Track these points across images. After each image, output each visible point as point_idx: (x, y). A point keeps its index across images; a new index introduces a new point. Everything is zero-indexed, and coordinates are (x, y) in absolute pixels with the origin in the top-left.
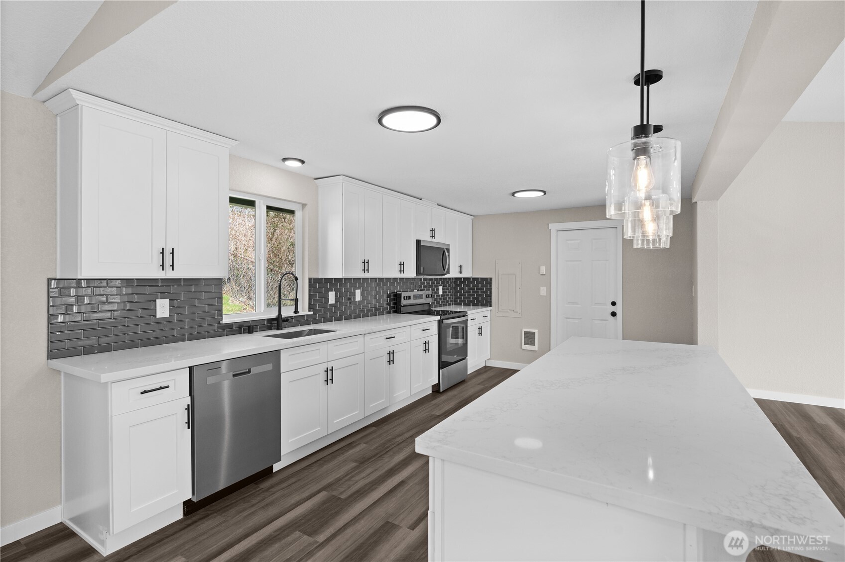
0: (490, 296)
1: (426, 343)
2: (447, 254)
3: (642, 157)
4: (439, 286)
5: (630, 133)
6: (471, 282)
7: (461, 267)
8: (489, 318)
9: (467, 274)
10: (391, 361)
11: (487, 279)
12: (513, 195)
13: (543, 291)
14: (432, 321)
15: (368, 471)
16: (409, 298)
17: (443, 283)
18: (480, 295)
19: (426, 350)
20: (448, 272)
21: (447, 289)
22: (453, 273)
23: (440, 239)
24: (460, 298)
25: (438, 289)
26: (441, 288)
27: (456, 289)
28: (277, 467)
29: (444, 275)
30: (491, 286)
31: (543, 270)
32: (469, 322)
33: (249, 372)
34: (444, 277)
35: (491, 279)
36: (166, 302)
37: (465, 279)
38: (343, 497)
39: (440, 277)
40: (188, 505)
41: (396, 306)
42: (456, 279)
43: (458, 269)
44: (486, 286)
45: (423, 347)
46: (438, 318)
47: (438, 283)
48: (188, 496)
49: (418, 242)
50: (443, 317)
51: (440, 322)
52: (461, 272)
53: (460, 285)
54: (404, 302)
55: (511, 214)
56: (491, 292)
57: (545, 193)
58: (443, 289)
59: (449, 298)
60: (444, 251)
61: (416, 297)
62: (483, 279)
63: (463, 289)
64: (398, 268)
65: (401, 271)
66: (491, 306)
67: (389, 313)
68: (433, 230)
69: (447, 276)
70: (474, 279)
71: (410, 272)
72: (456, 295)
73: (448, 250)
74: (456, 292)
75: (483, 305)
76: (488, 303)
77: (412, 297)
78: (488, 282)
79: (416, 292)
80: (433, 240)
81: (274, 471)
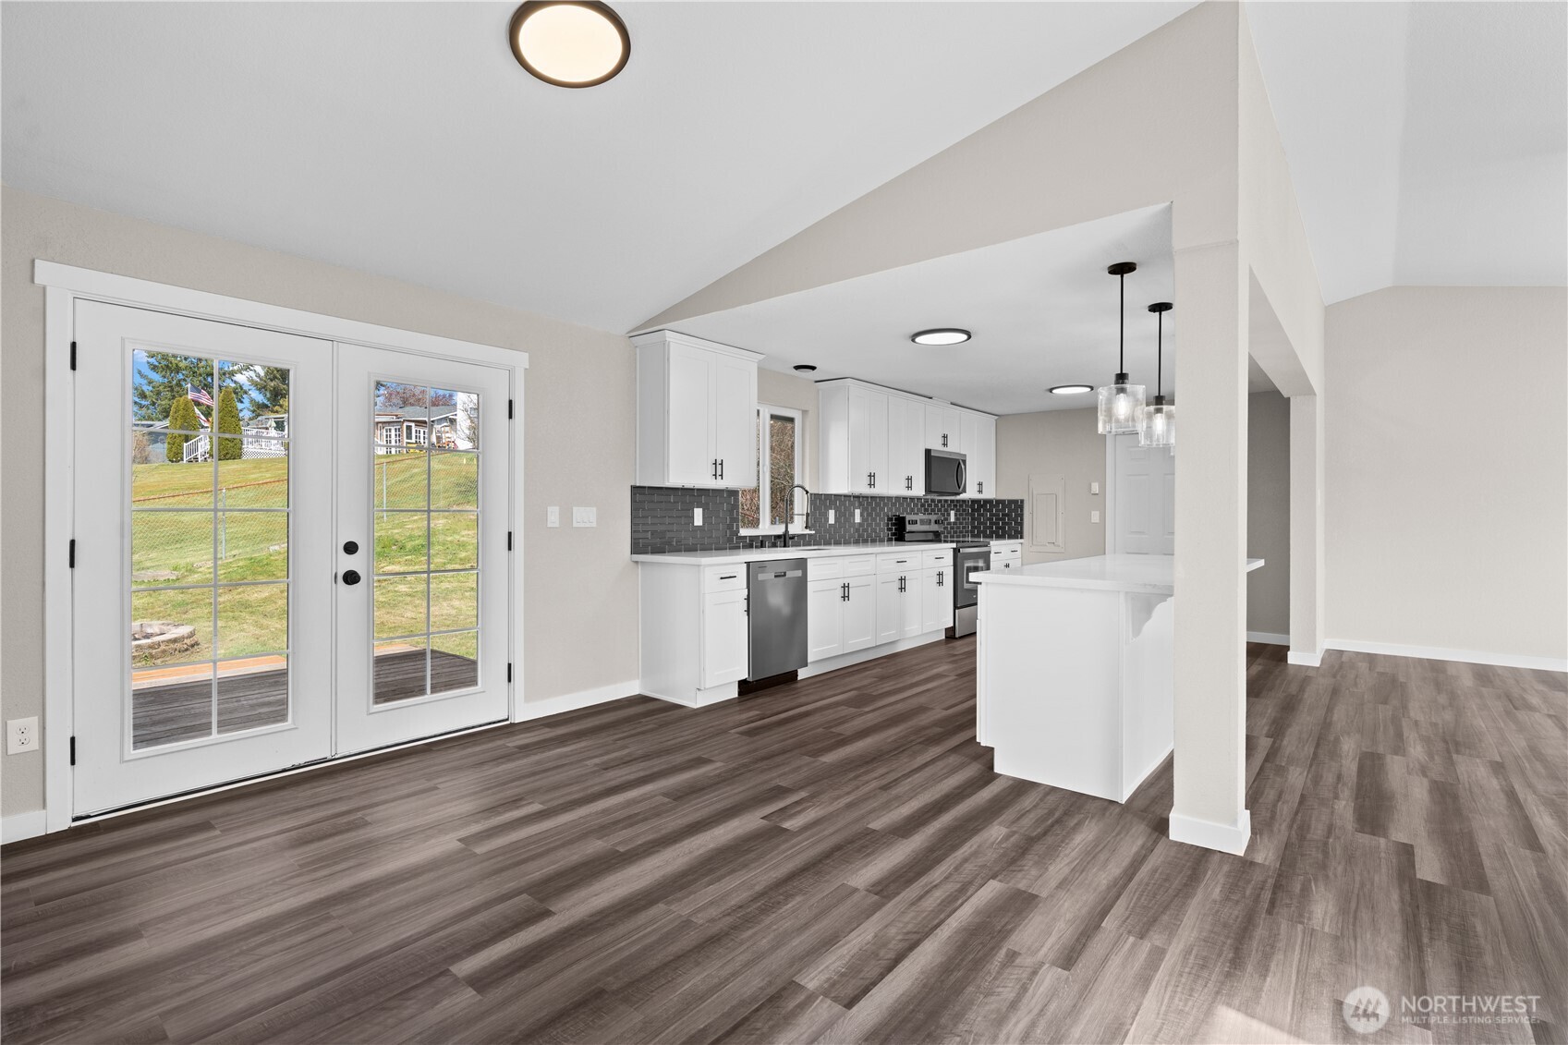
0: (1021, 524)
1: (940, 574)
2: (963, 467)
3: (1122, 395)
4: (951, 509)
5: (1114, 379)
6: (995, 506)
7: (980, 484)
8: (1019, 553)
9: (989, 494)
10: (902, 589)
11: (1017, 501)
12: (1051, 392)
13: (1095, 517)
14: (946, 550)
15: (892, 683)
16: (915, 522)
17: (955, 506)
18: (1007, 524)
19: (940, 583)
20: (964, 491)
21: (961, 515)
22: (970, 493)
23: (954, 447)
24: (978, 528)
25: (949, 515)
26: (952, 513)
27: (972, 515)
28: (803, 674)
29: (959, 494)
30: (1022, 510)
31: (1095, 488)
32: (992, 555)
33: (785, 575)
34: (958, 497)
35: (1022, 501)
36: (701, 510)
37: (987, 501)
38: (874, 694)
39: (953, 498)
40: (742, 684)
41: (899, 532)
42: (974, 501)
43: (976, 488)
44: (1015, 510)
45: (936, 579)
46: (954, 545)
47: (949, 506)
48: (744, 675)
49: (928, 452)
50: (960, 545)
51: (956, 551)
52: (980, 491)
53: (978, 510)
54: (909, 528)
55: (1051, 412)
56: (1022, 520)
57: (1092, 388)
58: (956, 515)
59: (964, 528)
60: (959, 463)
61: (923, 522)
62: (1011, 502)
63: (982, 515)
64: (905, 483)
65: (908, 487)
66: (1022, 538)
67: (890, 540)
68: (945, 437)
69: (962, 496)
70: (998, 502)
71: (919, 490)
72: (973, 523)
73: (964, 462)
74: (973, 519)
75: (1011, 537)
76: (1018, 534)
77: (918, 522)
78: (1017, 506)
79: (921, 516)
80: (945, 449)
81: (799, 678)
